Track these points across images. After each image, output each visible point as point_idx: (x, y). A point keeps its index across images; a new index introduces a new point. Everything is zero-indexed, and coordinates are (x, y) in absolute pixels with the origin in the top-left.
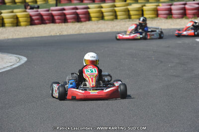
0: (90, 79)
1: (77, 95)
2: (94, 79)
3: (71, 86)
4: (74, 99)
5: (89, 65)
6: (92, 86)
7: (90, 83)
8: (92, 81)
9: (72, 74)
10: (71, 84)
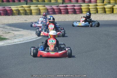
0: (51, 46)
1: (43, 54)
2: (53, 46)
3: (41, 49)
4: (41, 56)
5: (52, 38)
6: (51, 49)
7: (51, 48)
8: (52, 47)
9: (42, 42)
10: (41, 48)
